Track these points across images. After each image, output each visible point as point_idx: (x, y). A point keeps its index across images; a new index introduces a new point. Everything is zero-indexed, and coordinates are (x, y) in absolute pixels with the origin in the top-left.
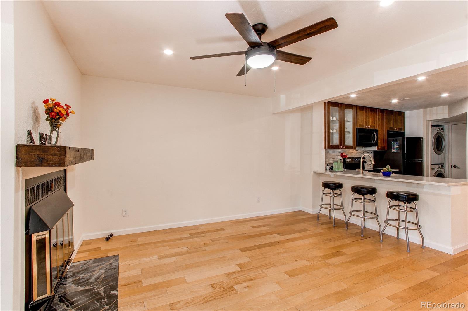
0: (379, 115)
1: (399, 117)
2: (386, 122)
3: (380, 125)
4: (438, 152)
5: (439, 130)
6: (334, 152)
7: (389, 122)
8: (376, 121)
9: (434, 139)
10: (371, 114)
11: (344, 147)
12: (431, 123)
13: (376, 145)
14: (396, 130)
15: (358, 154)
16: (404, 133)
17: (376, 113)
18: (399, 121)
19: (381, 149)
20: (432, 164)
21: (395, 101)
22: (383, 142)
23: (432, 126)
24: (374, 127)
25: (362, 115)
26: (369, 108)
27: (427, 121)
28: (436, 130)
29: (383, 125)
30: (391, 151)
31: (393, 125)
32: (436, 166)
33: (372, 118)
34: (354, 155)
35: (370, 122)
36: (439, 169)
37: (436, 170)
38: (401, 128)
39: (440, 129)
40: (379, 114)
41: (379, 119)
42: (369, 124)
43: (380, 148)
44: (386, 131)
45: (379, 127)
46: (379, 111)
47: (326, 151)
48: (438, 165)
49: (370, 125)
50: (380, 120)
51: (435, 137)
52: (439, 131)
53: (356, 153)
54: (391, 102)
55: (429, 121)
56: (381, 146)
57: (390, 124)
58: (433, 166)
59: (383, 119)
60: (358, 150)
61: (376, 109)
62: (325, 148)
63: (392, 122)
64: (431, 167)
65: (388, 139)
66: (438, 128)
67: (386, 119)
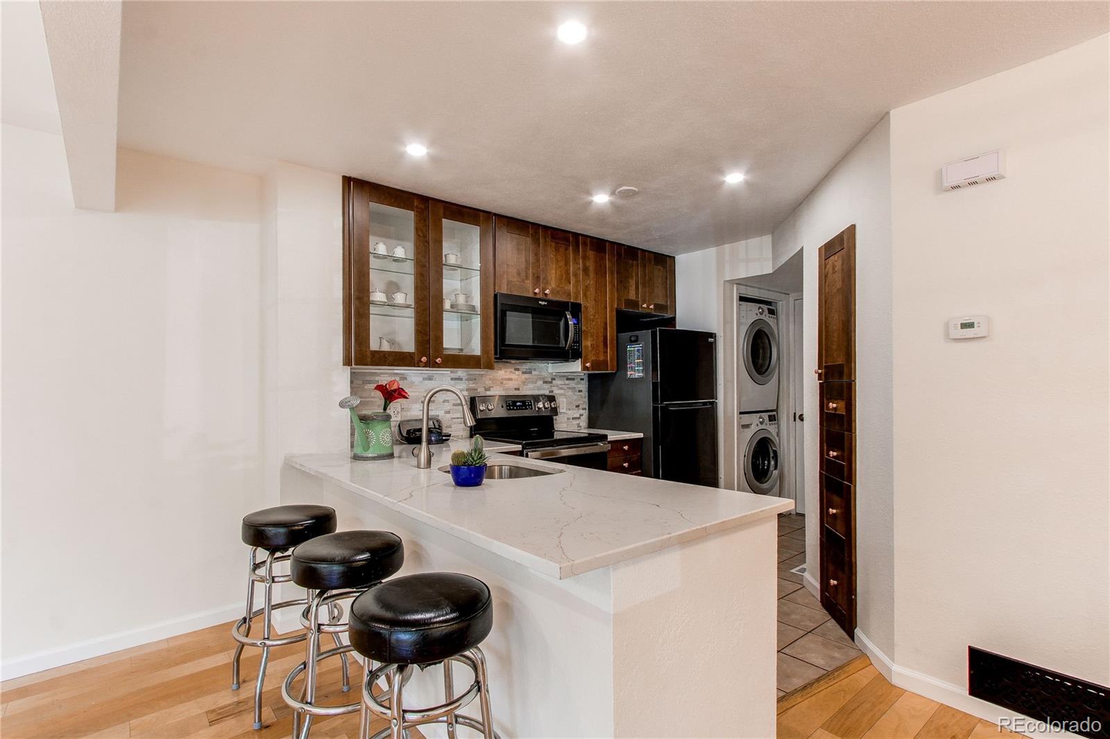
0: (585, 258)
1: (658, 272)
2: (612, 282)
3: (592, 290)
4: (759, 376)
5: (761, 314)
6: (430, 379)
7: (622, 282)
8: (576, 275)
9: (746, 340)
10: (557, 250)
11: (439, 360)
12: (737, 290)
13: (574, 354)
14: (649, 311)
15: (531, 386)
16: (674, 319)
17: (576, 250)
18: (658, 282)
19: (593, 367)
20: (741, 413)
21: (601, 199)
22: (601, 345)
23: (742, 299)
24: (569, 295)
25: (518, 250)
26: (546, 228)
27: (728, 285)
28: (753, 313)
29: (600, 288)
30: (627, 375)
31: (637, 294)
32: (755, 419)
33: (562, 264)
34: (518, 389)
35: (553, 276)
36: (763, 427)
37: (754, 429)
38: (663, 303)
39: (763, 311)
40: (584, 251)
41: (586, 270)
42: (547, 283)
43: (588, 365)
44: (611, 311)
45: (585, 295)
46: (585, 244)
47: (352, 374)
48: (759, 415)
49: (554, 286)
50: (592, 275)
51: (751, 330)
52: (762, 317)
53: (524, 383)
54: (590, 203)
55: (732, 282)
56: (593, 358)
57: (626, 288)
58: (746, 419)
59: (600, 271)
60: (531, 373)
61: (576, 235)
62: (347, 362)
63: (632, 283)
64: (738, 423)
65: (619, 334)
66: (760, 308)
67: (612, 273)
